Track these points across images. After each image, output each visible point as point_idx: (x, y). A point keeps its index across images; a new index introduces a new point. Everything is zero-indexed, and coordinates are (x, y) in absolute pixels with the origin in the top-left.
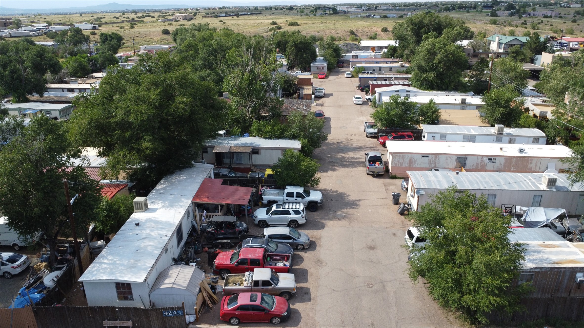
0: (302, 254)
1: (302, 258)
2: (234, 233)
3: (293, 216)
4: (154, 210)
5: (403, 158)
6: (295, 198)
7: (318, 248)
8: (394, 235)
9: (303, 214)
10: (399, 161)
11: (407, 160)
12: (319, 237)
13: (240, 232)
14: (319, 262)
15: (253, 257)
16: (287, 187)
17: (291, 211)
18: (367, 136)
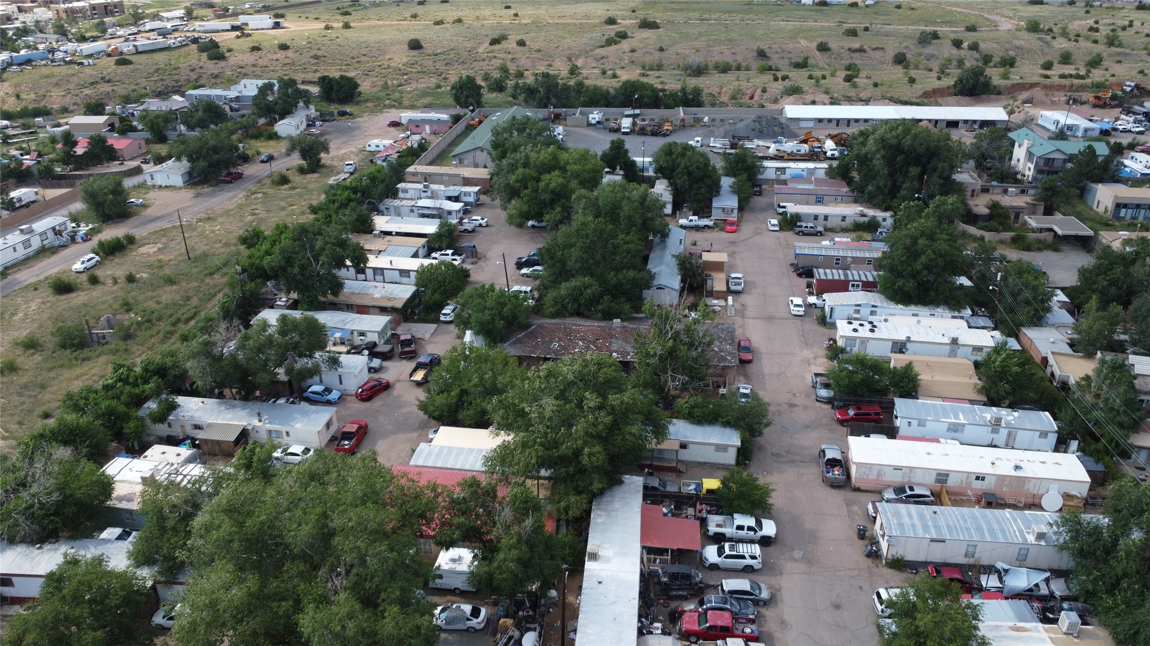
0: (763, 611)
1: (764, 616)
2: (691, 584)
3: (749, 561)
4: (608, 560)
5: (870, 470)
6: (745, 531)
7: (780, 604)
8: (861, 588)
9: (760, 560)
10: (864, 473)
11: (875, 472)
12: (778, 587)
13: (697, 584)
14: (783, 623)
15: (723, 624)
16: (736, 516)
17: (747, 555)
18: (817, 400)
